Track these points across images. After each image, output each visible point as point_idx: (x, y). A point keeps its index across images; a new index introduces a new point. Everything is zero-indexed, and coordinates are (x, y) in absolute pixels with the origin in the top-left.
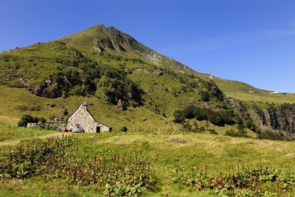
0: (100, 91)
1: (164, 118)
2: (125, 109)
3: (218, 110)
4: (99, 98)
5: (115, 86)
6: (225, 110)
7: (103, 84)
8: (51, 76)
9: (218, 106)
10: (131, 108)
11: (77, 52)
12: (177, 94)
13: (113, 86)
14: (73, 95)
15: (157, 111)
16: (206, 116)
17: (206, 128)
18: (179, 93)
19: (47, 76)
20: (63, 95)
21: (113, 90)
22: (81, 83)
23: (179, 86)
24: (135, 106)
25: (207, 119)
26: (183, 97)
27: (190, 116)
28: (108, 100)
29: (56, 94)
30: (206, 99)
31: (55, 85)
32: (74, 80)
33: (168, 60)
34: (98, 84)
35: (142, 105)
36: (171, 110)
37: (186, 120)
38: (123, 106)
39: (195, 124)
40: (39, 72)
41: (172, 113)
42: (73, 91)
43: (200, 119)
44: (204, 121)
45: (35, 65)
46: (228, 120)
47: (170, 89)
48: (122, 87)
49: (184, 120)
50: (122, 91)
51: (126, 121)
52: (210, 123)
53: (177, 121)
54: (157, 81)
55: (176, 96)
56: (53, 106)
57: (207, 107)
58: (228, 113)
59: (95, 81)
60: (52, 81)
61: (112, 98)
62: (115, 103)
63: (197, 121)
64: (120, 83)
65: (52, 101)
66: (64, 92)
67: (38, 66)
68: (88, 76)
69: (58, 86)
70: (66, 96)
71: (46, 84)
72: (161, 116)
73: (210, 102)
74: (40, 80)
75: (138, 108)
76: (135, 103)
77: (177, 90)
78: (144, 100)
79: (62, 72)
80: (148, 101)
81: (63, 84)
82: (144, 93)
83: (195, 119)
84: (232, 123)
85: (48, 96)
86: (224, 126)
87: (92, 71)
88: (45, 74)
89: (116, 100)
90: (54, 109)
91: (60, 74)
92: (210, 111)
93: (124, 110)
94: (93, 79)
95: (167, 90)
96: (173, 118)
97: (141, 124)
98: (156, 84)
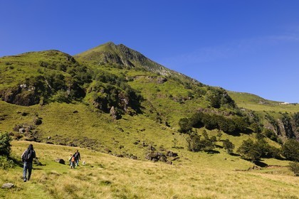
0: (90, 97)
1: (168, 127)
2: (119, 117)
3: (231, 117)
4: (88, 105)
5: (107, 91)
6: (239, 117)
7: (93, 89)
8: (28, 79)
9: (230, 113)
10: (127, 116)
11: (69, 57)
12: (183, 100)
13: (105, 91)
14: (53, 101)
15: (159, 120)
16: (217, 124)
17: (217, 138)
18: (185, 100)
19: (23, 79)
20: (41, 102)
21: (105, 95)
22: (65, 88)
23: (184, 92)
24: (131, 114)
25: (218, 128)
26: (190, 104)
27: (198, 124)
28: (99, 107)
29: (32, 100)
30: (217, 106)
31: (31, 90)
32: (57, 85)
33: (178, 75)
34: (88, 90)
35: (141, 113)
36: (176, 119)
37: (194, 129)
38: (117, 114)
39: (205, 134)
40: (14, 76)
41: (177, 122)
42: (55, 97)
43: (211, 127)
44: (216, 130)
45: (12, 68)
46: (243, 128)
47: (174, 96)
48: (117, 93)
49: (191, 129)
50: (117, 97)
51: (118, 131)
52: (222, 132)
53: (183, 131)
54: (160, 88)
55: (181, 103)
56: (25, 114)
57: (218, 114)
58: (244, 120)
59: (85, 86)
60: (28, 85)
61: (103, 105)
62: (107, 111)
63: (207, 131)
64: (114, 88)
65: (24, 109)
66: (42, 98)
67: (15, 70)
68: (76, 80)
69: (36, 91)
70: (45, 103)
71: (20, 89)
72: (164, 126)
73: (222, 108)
74: (14, 85)
75: (135, 117)
76: (133, 111)
77: (183, 97)
78: (143, 108)
79: (42, 75)
80: (148, 108)
81: (43, 89)
82: (143, 100)
83: (204, 128)
84: (248, 132)
85: (22, 103)
86: (239, 135)
87: (82, 75)
88: (21, 77)
89: (109, 107)
90: (25, 118)
91: (40, 77)
92: (221, 118)
93: (117, 119)
94: (83, 84)
95: (171, 96)
96: (178, 128)
97: (137, 134)
98: (159, 91)
